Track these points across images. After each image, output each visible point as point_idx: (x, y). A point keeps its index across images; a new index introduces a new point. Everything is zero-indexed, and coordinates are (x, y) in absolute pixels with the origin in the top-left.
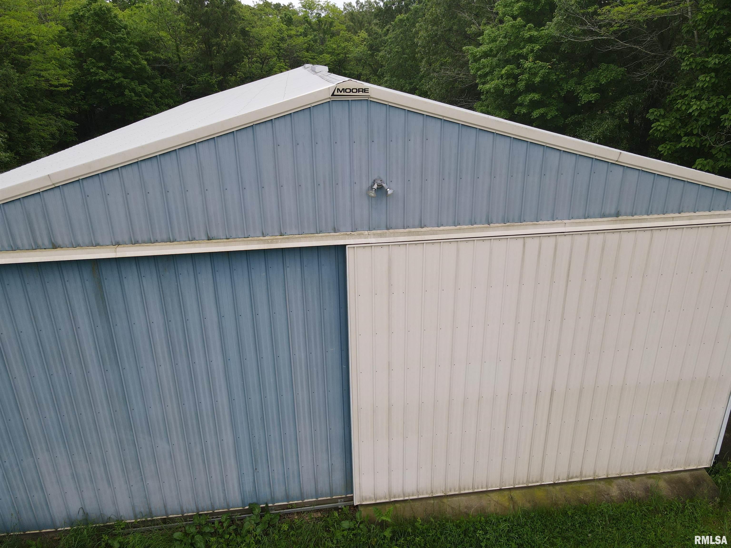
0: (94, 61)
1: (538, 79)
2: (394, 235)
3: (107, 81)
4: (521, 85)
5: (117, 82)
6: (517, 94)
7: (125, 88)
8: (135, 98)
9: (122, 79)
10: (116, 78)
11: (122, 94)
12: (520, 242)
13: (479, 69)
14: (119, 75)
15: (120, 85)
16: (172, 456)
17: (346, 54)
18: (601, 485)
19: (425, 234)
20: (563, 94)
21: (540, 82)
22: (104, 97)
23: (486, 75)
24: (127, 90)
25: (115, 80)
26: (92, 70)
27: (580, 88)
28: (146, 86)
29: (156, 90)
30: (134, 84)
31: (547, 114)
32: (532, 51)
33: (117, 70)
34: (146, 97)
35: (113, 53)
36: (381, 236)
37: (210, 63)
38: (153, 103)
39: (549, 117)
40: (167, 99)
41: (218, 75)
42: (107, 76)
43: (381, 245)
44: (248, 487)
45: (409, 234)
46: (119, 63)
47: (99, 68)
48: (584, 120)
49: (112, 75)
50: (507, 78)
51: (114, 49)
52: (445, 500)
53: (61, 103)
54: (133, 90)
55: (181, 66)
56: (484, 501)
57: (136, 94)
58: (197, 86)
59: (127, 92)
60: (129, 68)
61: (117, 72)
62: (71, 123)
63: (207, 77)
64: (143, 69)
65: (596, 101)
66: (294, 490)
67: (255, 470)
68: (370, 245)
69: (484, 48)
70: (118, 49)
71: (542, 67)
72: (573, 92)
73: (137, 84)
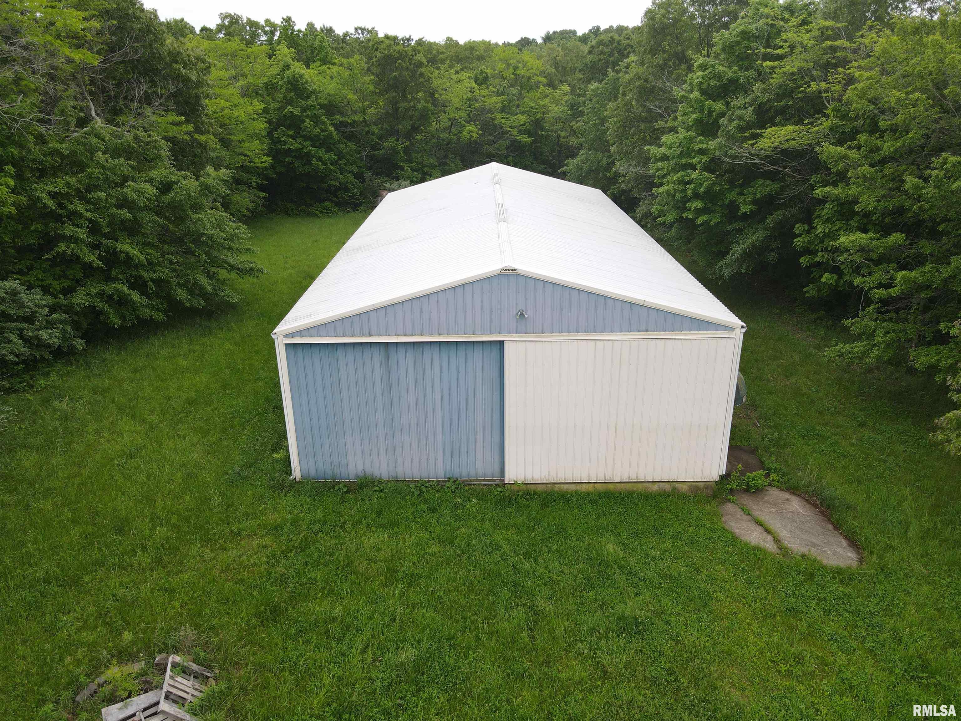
0: (284, 129)
1: (702, 190)
2: (528, 337)
3: (296, 150)
4: (689, 193)
5: (305, 151)
6: (686, 200)
7: (313, 157)
8: (322, 167)
9: (311, 148)
10: (304, 147)
11: (309, 163)
12: (593, 343)
13: (658, 170)
14: (308, 143)
15: (308, 155)
16: (411, 445)
17: (544, 113)
18: (649, 485)
19: (543, 337)
20: (727, 202)
21: (705, 193)
22: (292, 166)
23: (664, 176)
24: (314, 159)
25: (303, 148)
26: (282, 139)
27: (740, 199)
28: (332, 154)
29: (341, 156)
30: (321, 152)
31: (710, 221)
32: (700, 162)
33: (306, 138)
34: (331, 164)
35: (303, 121)
36: (522, 337)
37: (396, 127)
38: (337, 170)
39: (712, 224)
40: (352, 165)
41: (404, 140)
42: (296, 145)
43: (522, 341)
44: (448, 467)
45: (536, 336)
46: (308, 132)
47: (288, 136)
48: (744, 228)
49: (301, 144)
50: (679, 184)
51: (304, 118)
52: (556, 485)
53: (252, 173)
54: (320, 159)
55: (366, 129)
56: (579, 487)
57: (324, 163)
58: (382, 151)
59: (314, 161)
60: (317, 136)
61: (305, 140)
62: (263, 194)
63: (393, 142)
64: (330, 136)
65: (752, 211)
66: (472, 473)
67: (452, 457)
68: (516, 341)
69: (663, 150)
70: (307, 116)
71: (707, 179)
72: (735, 201)
73: (324, 152)
